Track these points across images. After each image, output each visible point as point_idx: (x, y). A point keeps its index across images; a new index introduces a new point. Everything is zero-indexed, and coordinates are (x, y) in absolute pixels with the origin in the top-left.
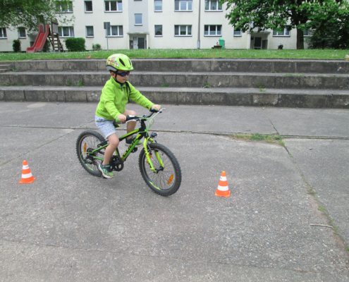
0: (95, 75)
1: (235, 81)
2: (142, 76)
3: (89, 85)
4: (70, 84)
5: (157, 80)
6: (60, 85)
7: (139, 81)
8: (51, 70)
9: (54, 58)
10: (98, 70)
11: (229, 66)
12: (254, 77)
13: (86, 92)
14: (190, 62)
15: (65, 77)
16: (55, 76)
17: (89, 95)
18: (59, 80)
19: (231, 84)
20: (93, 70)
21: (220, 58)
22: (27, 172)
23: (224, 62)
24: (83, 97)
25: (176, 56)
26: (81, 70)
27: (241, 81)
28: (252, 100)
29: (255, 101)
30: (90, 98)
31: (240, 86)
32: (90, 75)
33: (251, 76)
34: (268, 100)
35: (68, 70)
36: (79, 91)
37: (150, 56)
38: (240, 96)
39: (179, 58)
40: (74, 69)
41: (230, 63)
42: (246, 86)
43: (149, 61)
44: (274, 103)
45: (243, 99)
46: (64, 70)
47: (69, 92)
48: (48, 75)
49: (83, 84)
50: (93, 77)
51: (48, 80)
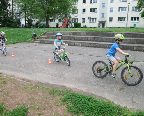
0: (79, 37)
1: (129, 41)
2: (94, 38)
3: (76, 40)
4: (70, 40)
5: (100, 39)
6: (67, 40)
7: (93, 39)
8: (65, 35)
9: (67, 31)
10: (80, 35)
11: (129, 35)
12: (137, 40)
13: (74, 42)
14: (114, 33)
15: (69, 37)
16: (66, 37)
17: (75, 43)
18: (67, 38)
19: (127, 42)
20: (79, 35)
21: (126, 32)
22: (50, 61)
23: (127, 34)
24: (73, 44)
25: (109, 31)
26: (75, 35)
27: (132, 41)
28: (134, 48)
29: (135, 49)
30: (76, 45)
31: (131, 43)
32: (77, 37)
33: (136, 39)
34: (140, 49)
35: (70, 35)
36: (72, 42)
37: (99, 31)
38: (129, 46)
39: (110, 32)
40: (73, 34)
41: (129, 34)
42: (133, 43)
43: (98, 33)
44: (143, 50)
45: (130, 48)
46: (69, 35)
47: (69, 42)
48: (64, 36)
49: (75, 40)
50: (78, 37)
51: (64, 38)
